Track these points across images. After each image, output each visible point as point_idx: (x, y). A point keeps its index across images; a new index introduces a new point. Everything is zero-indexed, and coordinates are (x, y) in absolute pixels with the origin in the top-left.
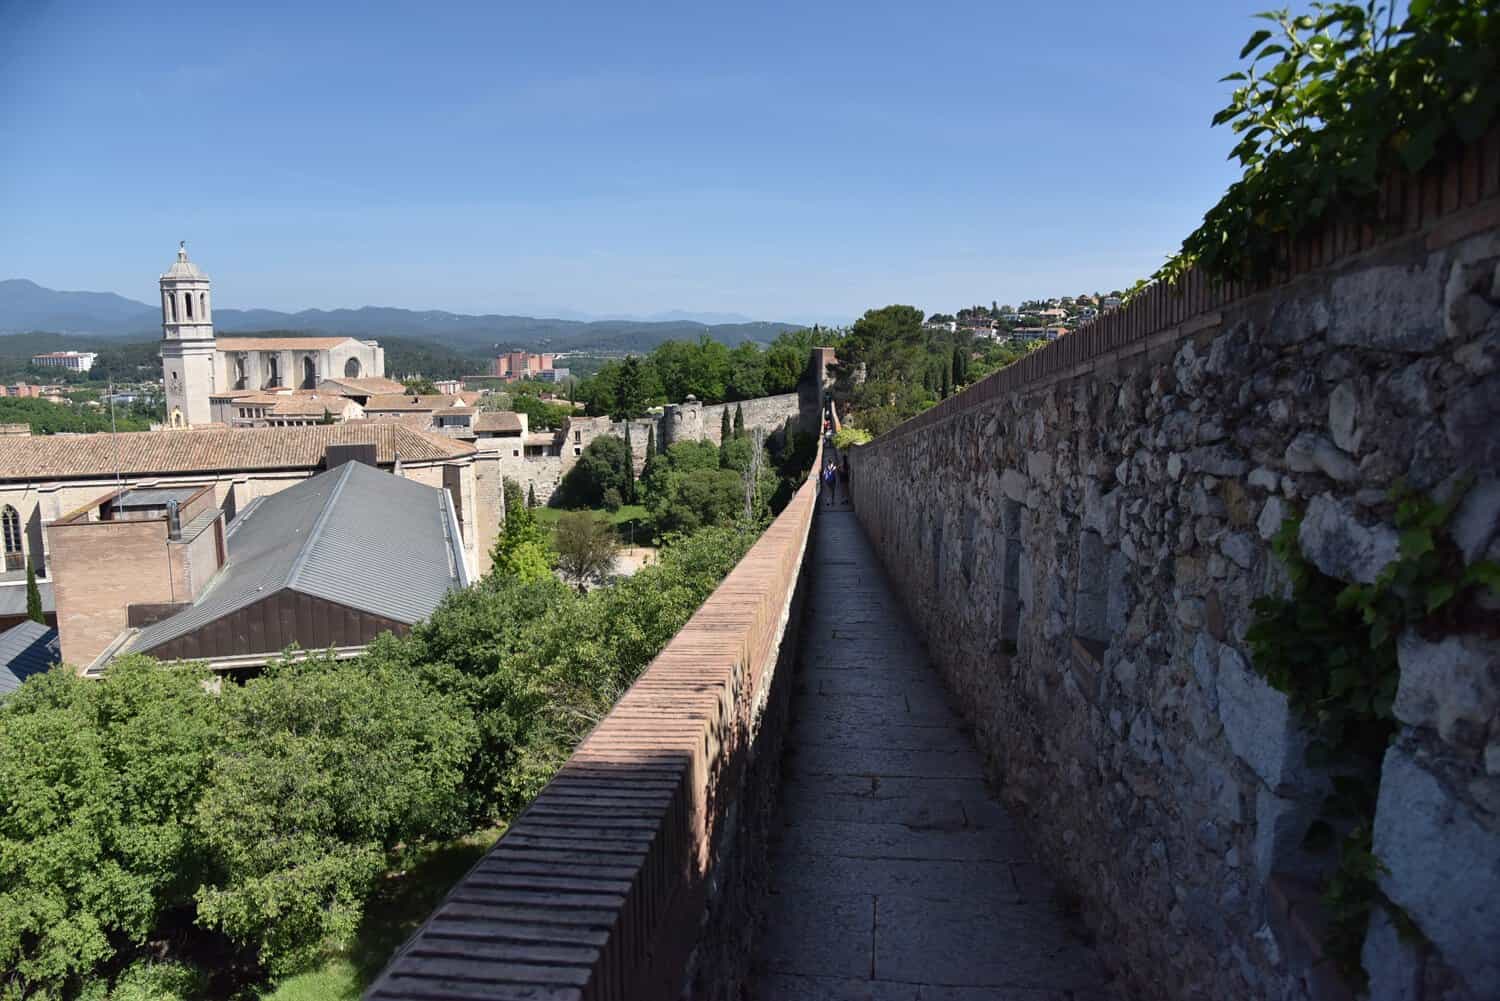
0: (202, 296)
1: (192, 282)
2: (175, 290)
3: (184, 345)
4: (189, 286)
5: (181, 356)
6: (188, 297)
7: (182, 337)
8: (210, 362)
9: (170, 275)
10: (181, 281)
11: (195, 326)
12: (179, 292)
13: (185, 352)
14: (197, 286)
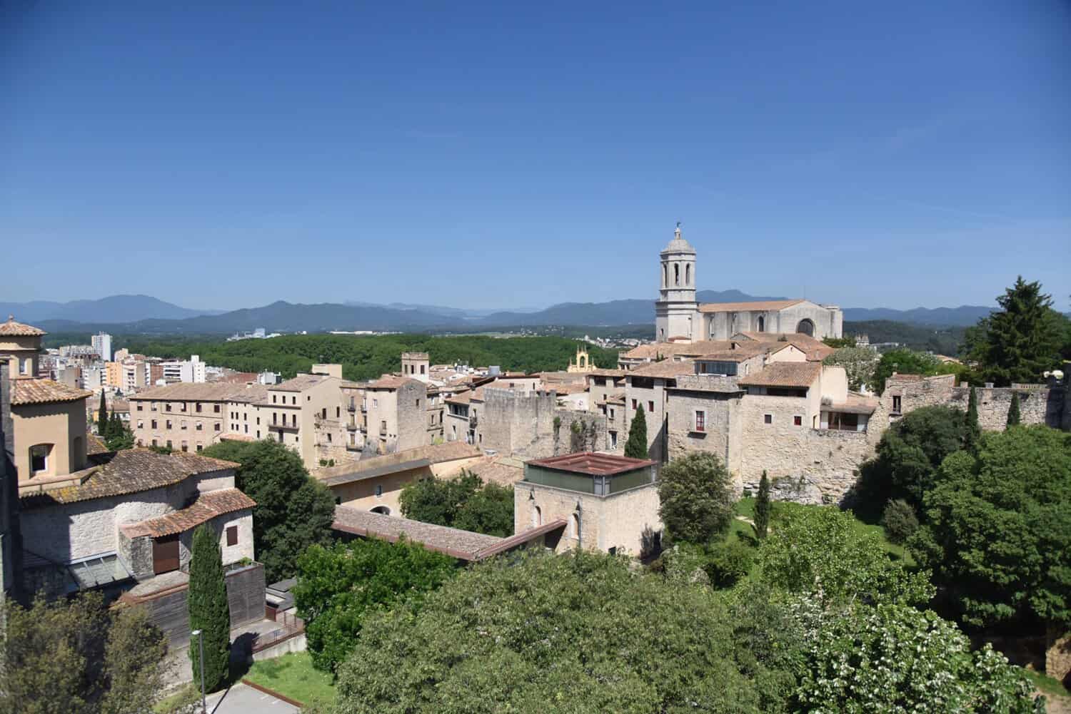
0: (688, 266)
1: (680, 254)
2: (667, 262)
3: (670, 306)
4: (678, 258)
5: (667, 316)
6: (676, 266)
7: (669, 300)
8: (689, 321)
9: (666, 250)
10: (671, 254)
11: (680, 290)
12: (670, 263)
13: (670, 312)
14: (684, 257)
